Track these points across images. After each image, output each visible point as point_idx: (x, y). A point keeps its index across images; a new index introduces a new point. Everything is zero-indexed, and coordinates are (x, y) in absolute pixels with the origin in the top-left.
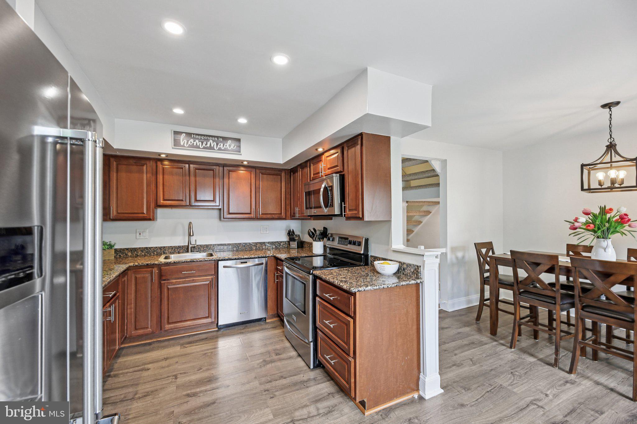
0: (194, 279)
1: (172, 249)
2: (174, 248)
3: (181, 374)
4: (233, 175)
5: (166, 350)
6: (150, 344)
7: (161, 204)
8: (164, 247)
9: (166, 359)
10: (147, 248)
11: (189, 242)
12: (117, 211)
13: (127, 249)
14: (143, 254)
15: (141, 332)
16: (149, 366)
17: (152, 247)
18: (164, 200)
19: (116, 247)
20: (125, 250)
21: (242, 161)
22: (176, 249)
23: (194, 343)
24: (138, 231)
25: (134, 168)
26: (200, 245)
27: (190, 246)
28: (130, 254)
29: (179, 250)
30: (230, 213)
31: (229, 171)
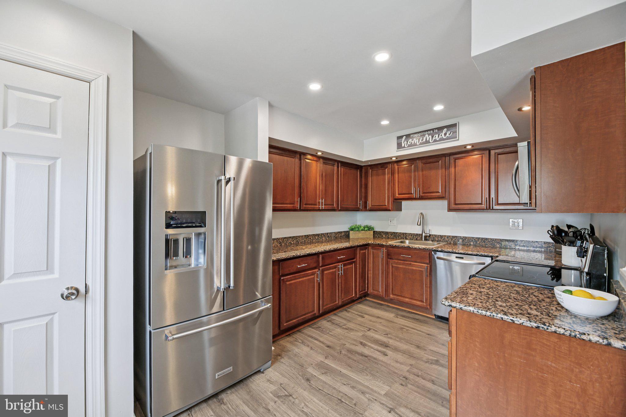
0: (411, 263)
1: (412, 235)
2: (413, 235)
3: (374, 330)
4: (460, 162)
5: (385, 312)
6: (382, 305)
7: (396, 198)
8: (406, 233)
9: (378, 317)
10: (394, 233)
11: (423, 231)
12: (371, 204)
13: (383, 232)
14: (392, 237)
15: (376, 292)
16: (366, 316)
17: (398, 233)
18: (399, 194)
19: (376, 230)
20: (382, 233)
21: (465, 146)
22: (415, 237)
23: (406, 318)
24: (390, 219)
25: (380, 171)
26: (435, 235)
27: (424, 234)
28: (384, 236)
29: (416, 237)
30: (456, 204)
31: (456, 159)
